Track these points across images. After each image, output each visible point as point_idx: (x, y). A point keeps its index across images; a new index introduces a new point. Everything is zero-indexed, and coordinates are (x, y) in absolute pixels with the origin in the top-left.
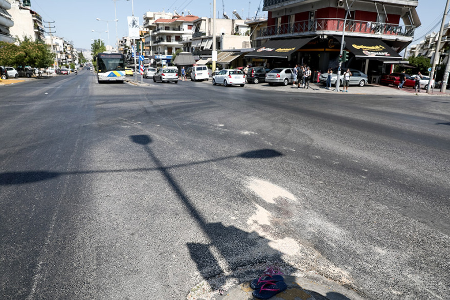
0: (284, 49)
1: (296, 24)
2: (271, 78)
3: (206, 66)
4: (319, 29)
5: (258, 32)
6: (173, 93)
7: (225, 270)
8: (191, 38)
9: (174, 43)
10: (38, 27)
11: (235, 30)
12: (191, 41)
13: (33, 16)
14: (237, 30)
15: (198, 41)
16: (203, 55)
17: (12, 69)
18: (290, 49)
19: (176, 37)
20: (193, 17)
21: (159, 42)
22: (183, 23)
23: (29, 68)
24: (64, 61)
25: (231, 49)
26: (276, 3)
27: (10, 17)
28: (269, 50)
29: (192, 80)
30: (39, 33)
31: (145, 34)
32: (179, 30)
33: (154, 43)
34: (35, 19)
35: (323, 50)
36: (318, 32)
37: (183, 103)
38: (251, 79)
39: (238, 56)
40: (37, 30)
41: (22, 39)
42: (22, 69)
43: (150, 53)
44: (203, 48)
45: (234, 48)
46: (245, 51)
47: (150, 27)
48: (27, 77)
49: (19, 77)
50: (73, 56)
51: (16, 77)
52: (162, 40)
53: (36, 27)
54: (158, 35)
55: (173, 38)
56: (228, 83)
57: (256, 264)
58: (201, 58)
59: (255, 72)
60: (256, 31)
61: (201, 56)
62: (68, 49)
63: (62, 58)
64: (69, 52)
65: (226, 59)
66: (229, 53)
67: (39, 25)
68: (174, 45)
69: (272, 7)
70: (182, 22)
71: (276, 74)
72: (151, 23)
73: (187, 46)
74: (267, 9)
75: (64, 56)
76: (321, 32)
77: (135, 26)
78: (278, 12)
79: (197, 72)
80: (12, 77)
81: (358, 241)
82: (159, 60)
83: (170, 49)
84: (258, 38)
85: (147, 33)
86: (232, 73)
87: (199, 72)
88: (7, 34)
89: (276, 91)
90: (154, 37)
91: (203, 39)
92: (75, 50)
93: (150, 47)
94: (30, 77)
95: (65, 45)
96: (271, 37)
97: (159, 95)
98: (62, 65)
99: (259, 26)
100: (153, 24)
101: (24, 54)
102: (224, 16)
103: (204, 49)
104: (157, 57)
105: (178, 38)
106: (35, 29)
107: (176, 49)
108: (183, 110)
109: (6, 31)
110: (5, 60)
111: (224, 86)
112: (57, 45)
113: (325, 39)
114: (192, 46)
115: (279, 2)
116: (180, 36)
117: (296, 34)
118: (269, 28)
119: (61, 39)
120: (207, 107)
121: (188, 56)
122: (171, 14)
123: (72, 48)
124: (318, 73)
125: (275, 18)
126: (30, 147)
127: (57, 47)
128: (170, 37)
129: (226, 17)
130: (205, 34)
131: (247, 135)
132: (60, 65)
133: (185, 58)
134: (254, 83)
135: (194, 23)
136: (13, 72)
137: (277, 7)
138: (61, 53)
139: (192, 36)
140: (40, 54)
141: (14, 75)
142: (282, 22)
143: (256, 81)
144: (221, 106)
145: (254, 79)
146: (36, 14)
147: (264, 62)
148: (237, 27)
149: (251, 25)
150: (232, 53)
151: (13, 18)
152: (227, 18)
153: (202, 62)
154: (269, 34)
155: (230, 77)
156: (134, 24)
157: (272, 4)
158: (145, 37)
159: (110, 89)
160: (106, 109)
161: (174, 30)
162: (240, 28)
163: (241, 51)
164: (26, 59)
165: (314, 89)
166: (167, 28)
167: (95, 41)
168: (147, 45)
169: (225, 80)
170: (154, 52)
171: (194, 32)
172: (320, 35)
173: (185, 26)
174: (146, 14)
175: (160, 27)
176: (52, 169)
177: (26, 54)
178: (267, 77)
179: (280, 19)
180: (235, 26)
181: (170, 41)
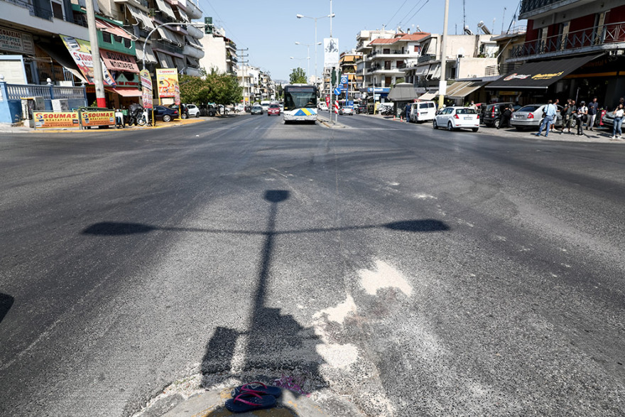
0: (546, 75)
1: (570, 36)
2: (520, 119)
3: (433, 102)
4: (609, 40)
5: (510, 51)
6: (368, 139)
7: (233, 368)
8: (416, 63)
9: (394, 70)
10: (231, 56)
11: (479, 50)
12: (415, 68)
13: (226, 44)
14: (482, 50)
15: (425, 67)
16: (430, 86)
17: (193, 107)
18: (555, 75)
19: (398, 62)
20: (423, 34)
21: (375, 69)
22: (409, 44)
23: (213, 105)
24: (258, 96)
25: (470, 77)
26: (540, 6)
27: (201, 47)
28: (523, 77)
29: (411, 121)
30: (231, 63)
31: (358, 60)
32: (403, 53)
33: (369, 71)
34: (228, 47)
35: (614, 74)
36: (606, 46)
37: (370, 151)
38: (490, 121)
39: (479, 87)
40: (229, 60)
41: (209, 72)
42: (205, 106)
43: (362, 85)
44: (430, 76)
45: (475, 76)
46: (489, 80)
47: (364, 51)
48: (209, 116)
49: (201, 116)
50: (270, 89)
51: (198, 115)
52: (378, 67)
53: (229, 57)
54: (373, 60)
55: (394, 64)
56: (453, 126)
57: (279, 369)
58: (427, 91)
59: (496, 110)
60: (507, 50)
61: (428, 88)
62: (265, 81)
63: (256, 92)
64: (265, 85)
65: (460, 92)
66: (466, 83)
67: (232, 53)
68: (394, 74)
69: (533, 13)
70: (407, 42)
71: (528, 113)
72: (366, 44)
73: (411, 74)
74: (524, 17)
75: (258, 91)
76: (613, 46)
77: (333, 50)
78: (543, 20)
79: (420, 110)
80: (192, 116)
81: (454, 368)
82: (371, 94)
83: (388, 79)
84: (510, 61)
85: (361, 58)
86: (460, 111)
87: (424, 110)
88: (196, 67)
89: (524, 139)
90: (368, 64)
91: (431, 64)
92: (273, 82)
93: (363, 76)
94: (213, 115)
95: (261, 76)
96: (528, 58)
97: (346, 140)
98: (255, 100)
99: (512, 43)
100: (368, 46)
101: (208, 88)
102: (465, 30)
103: (432, 78)
104: (371, 89)
105: (400, 64)
106: (227, 59)
107: (397, 78)
108: (360, 162)
109: (195, 63)
110: (189, 96)
111: (448, 130)
112: (251, 76)
113: (620, 56)
114: (417, 74)
115: (545, 4)
116: (403, 62)
117: (569, 52)
118: (526, 45)
119: (257, 69)
120: (397, 159)
121: (408, 89)
122: (394, 32)
123: (269, 79)
124: (601, 111)
125: (537, 30)
126: (146, 197)
127: (251, 79)
128: (390, 62)
129: (467, 32)
130: (435, 57)
131: (421, 200)
132: (253, 101)
133: (403, 91)
134: (494, 127)
135: (421, 43)
136: (195, 110)
137: (541, 11)
138: (255, 86)
139: (416, 60)
140: (225, 88)
141: (195, 114)
142: (549, 34)
143: (497, 124)
144: (420, 157)
145: (494, 120)
146: (230, 41)
147: (517, 96)
148: (483, 46)
149: (501, 43)
150: (471, 83)
151: (204, 48)
152: (469, 33)
153: (428, 97)
154: (526, 54)
155: (458, 118)
156: (331, 47)
157: (534, 8)
158: (358, 64)
159: (292, 131)
160: (266, 156)
161: (396, 53)
162: (487, 47)
163: (483, 81)
164: (210, 94)
165: (588, 137)
166: (386, 51)
167: (294, 70)
168: (360, 74)
169: (450, 122)
170: (368, 83)
171: (420, 56)
172: (610, 50)
173: (411, 48)
174: (360, 34)
175: (377, 50)
176: (149, 223)
177: (210, 89)
178: (514, 118)
179: (545, 31)
180: (479, 45)
181: (390, 69)
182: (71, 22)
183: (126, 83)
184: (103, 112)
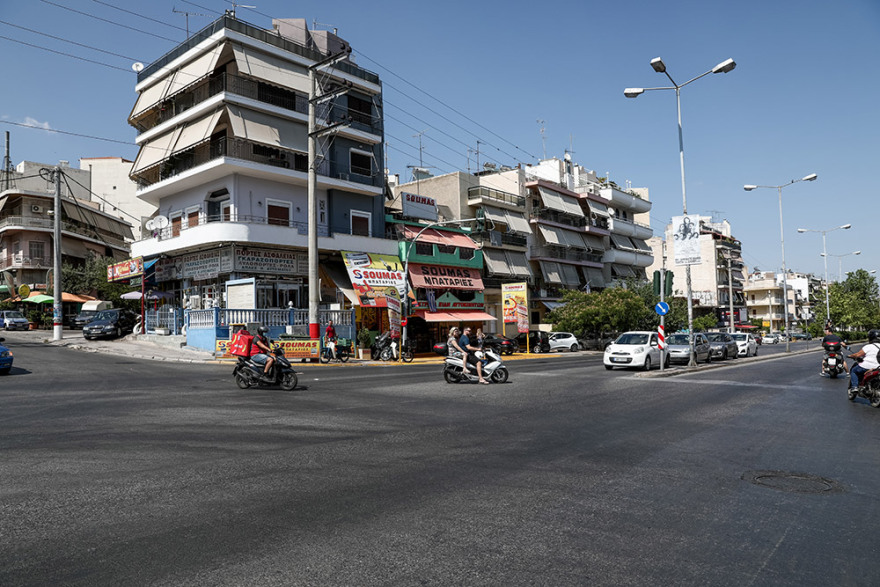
10: (726, 259)
13: (717, 243)
17: (566, 337)
27: (646, 251)
30: (726, 270)
34: (720, 246)
40: (723, 266)
53: (722, 261)
67: (728, 256)
106: (717, 264)
109: (628, 273)
136: (568, 341)
146: (728, 238)
182: (380, 237)
183: (455, 305)
184: (302, 342)
